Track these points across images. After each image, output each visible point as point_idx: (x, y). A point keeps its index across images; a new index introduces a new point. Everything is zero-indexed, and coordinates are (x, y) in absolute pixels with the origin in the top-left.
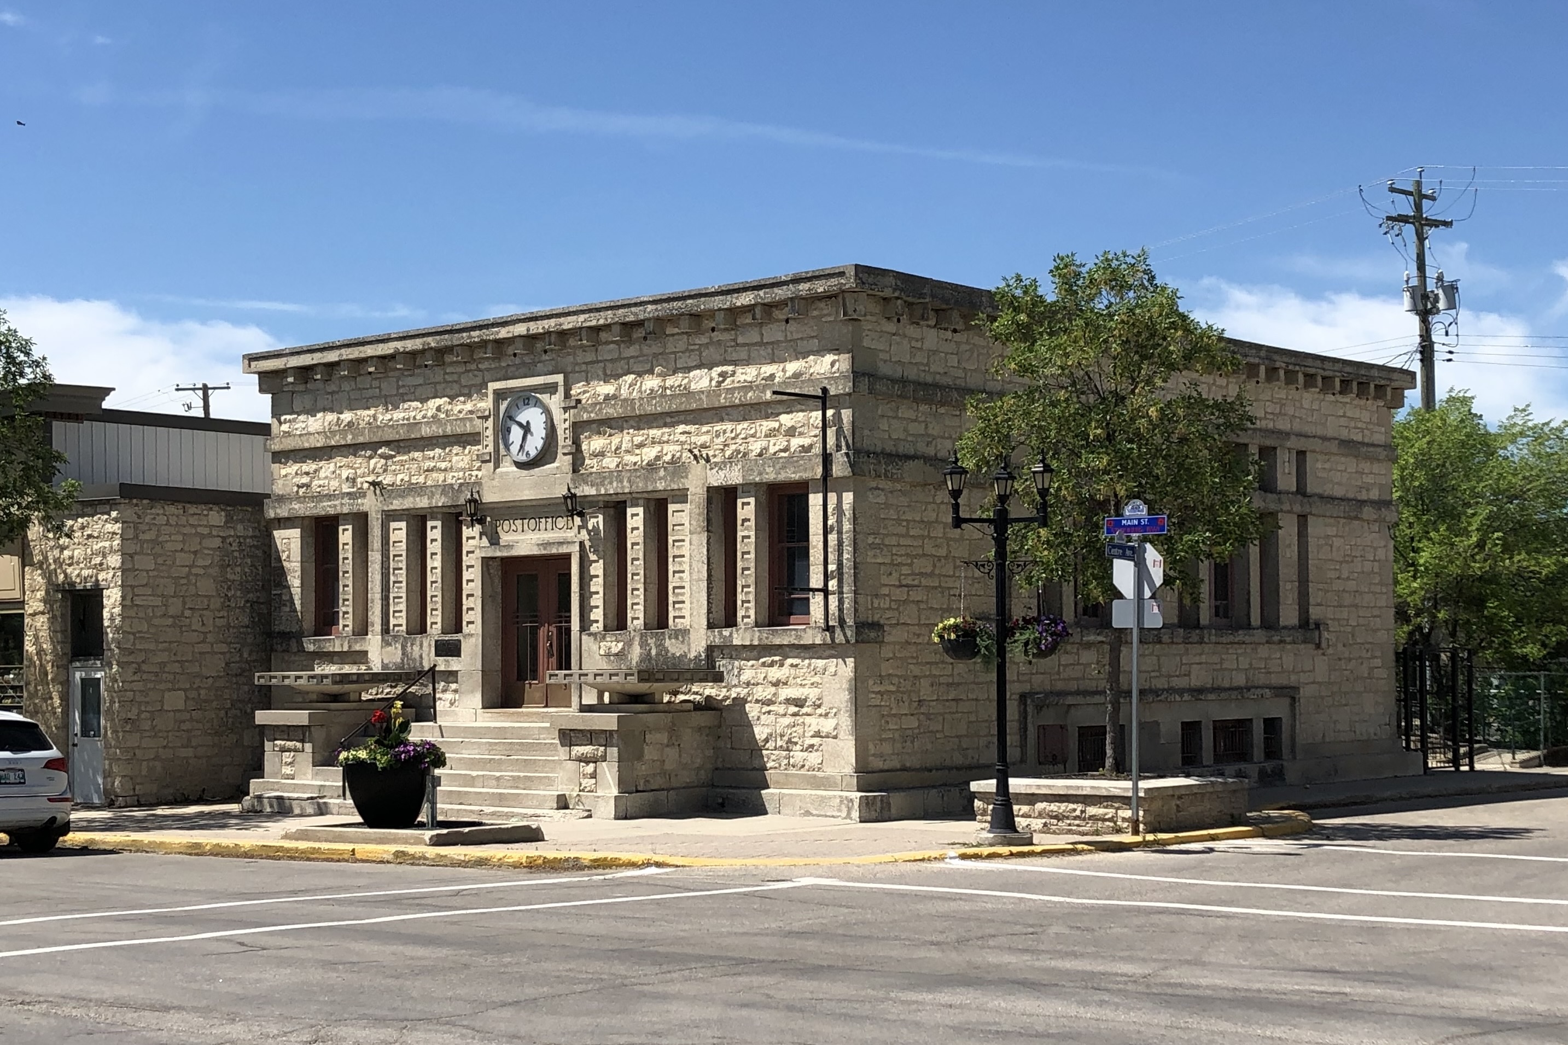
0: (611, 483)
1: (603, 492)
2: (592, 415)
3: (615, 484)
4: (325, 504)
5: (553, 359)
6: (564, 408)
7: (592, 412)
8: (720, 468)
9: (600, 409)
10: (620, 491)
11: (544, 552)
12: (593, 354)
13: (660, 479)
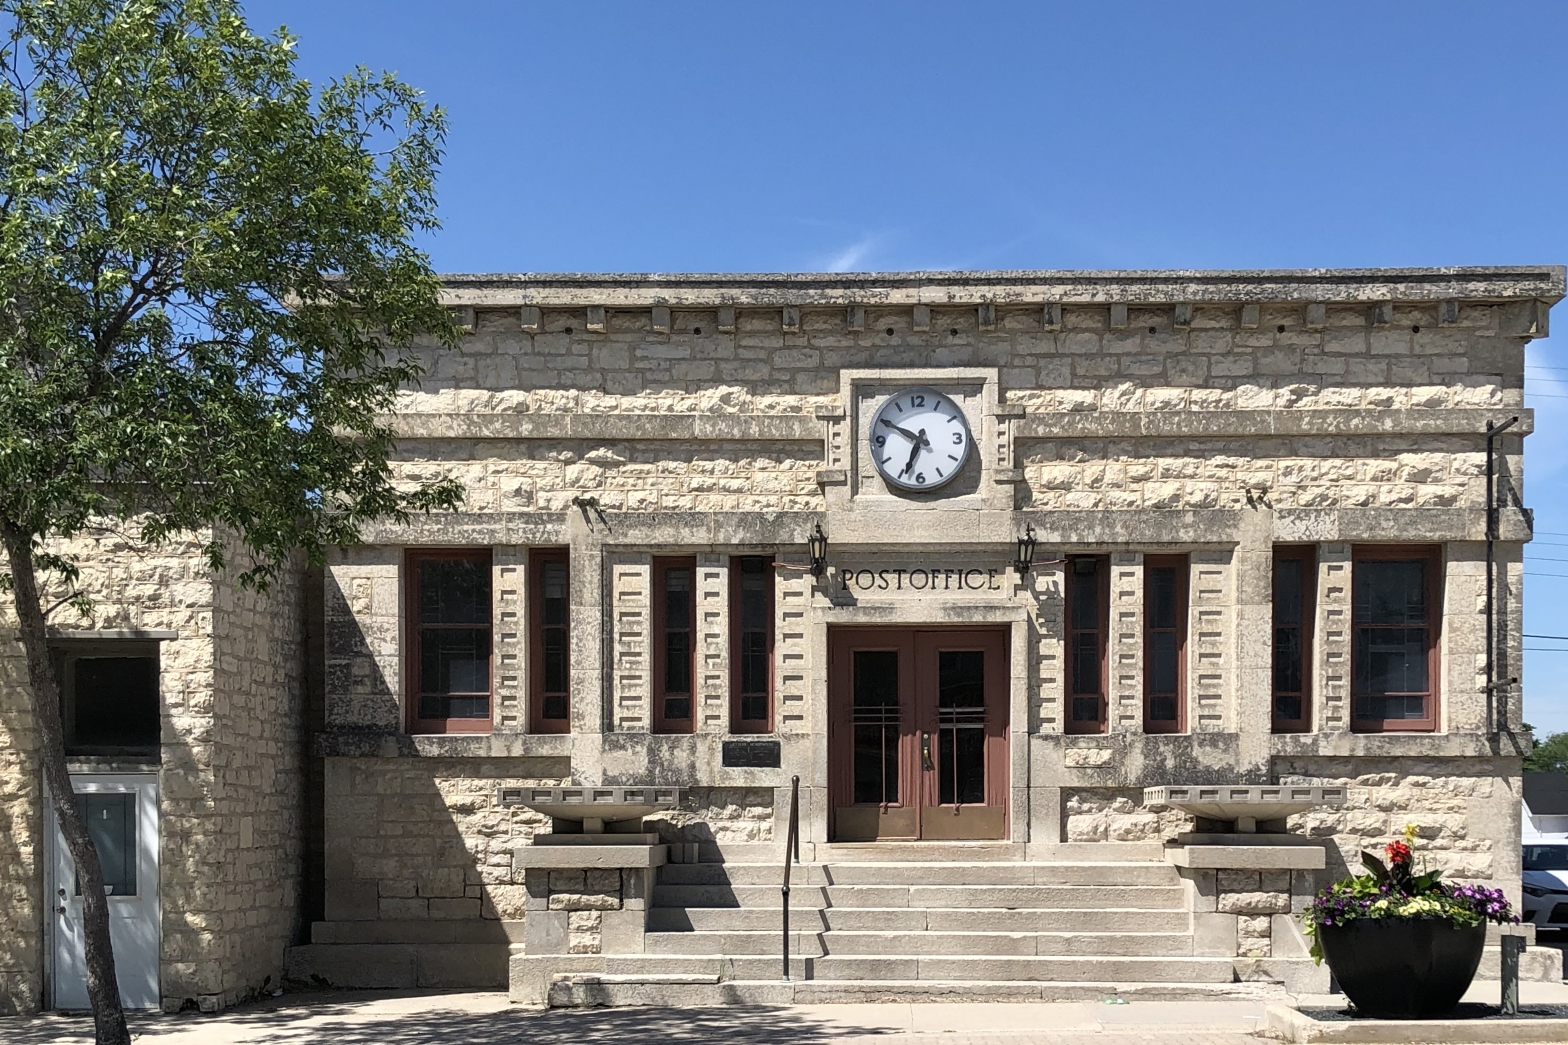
0: (1091, 527)
1: (1074, 538)
2: (1056, 430)
3: (1098, 530)
4: (466, 527)
5: (968, 344)
6: (997, 416)
7: (1055, 425)
8: (1299, 517)
9: (1071, 424)
10: (1106, 539)
11: (956, 619)
12: (1052, 343)
13: (1186, 526)
